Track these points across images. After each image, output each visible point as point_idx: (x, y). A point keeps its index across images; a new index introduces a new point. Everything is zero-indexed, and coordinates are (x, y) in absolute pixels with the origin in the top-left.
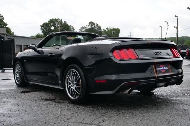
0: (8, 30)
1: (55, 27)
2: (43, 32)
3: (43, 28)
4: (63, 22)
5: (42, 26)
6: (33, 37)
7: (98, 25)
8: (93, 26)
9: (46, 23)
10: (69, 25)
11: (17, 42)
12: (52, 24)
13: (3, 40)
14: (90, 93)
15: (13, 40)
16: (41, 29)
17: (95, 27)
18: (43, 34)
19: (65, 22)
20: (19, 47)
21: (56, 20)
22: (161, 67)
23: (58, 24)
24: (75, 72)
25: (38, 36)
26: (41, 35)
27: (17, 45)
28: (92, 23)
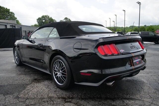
0: (18, 22)
1: (45, 20)
2: (38, 23)
3: (38, 21)
4: (50, 17)
5: (37, 20)
6: (33, 26)
7: (69, 19)
8: (67, 20)
9: (40, 18)
10: (53, 19)
11: (23, 29)
12: (43, 18)
13: (14, 28)
14: (75, 83)
15: (21, 28)
16: (37, 21)
17: (68, 20)
18: (38, 24)
19: (51, 17)
20: (24, 32)
21: (46, 16)
22: (136, 60)
23: (47, 18)
24: (61, 63)
25: (35, 25)
26: (37, 25)
27: (23, 31)
28: (66, 18)
